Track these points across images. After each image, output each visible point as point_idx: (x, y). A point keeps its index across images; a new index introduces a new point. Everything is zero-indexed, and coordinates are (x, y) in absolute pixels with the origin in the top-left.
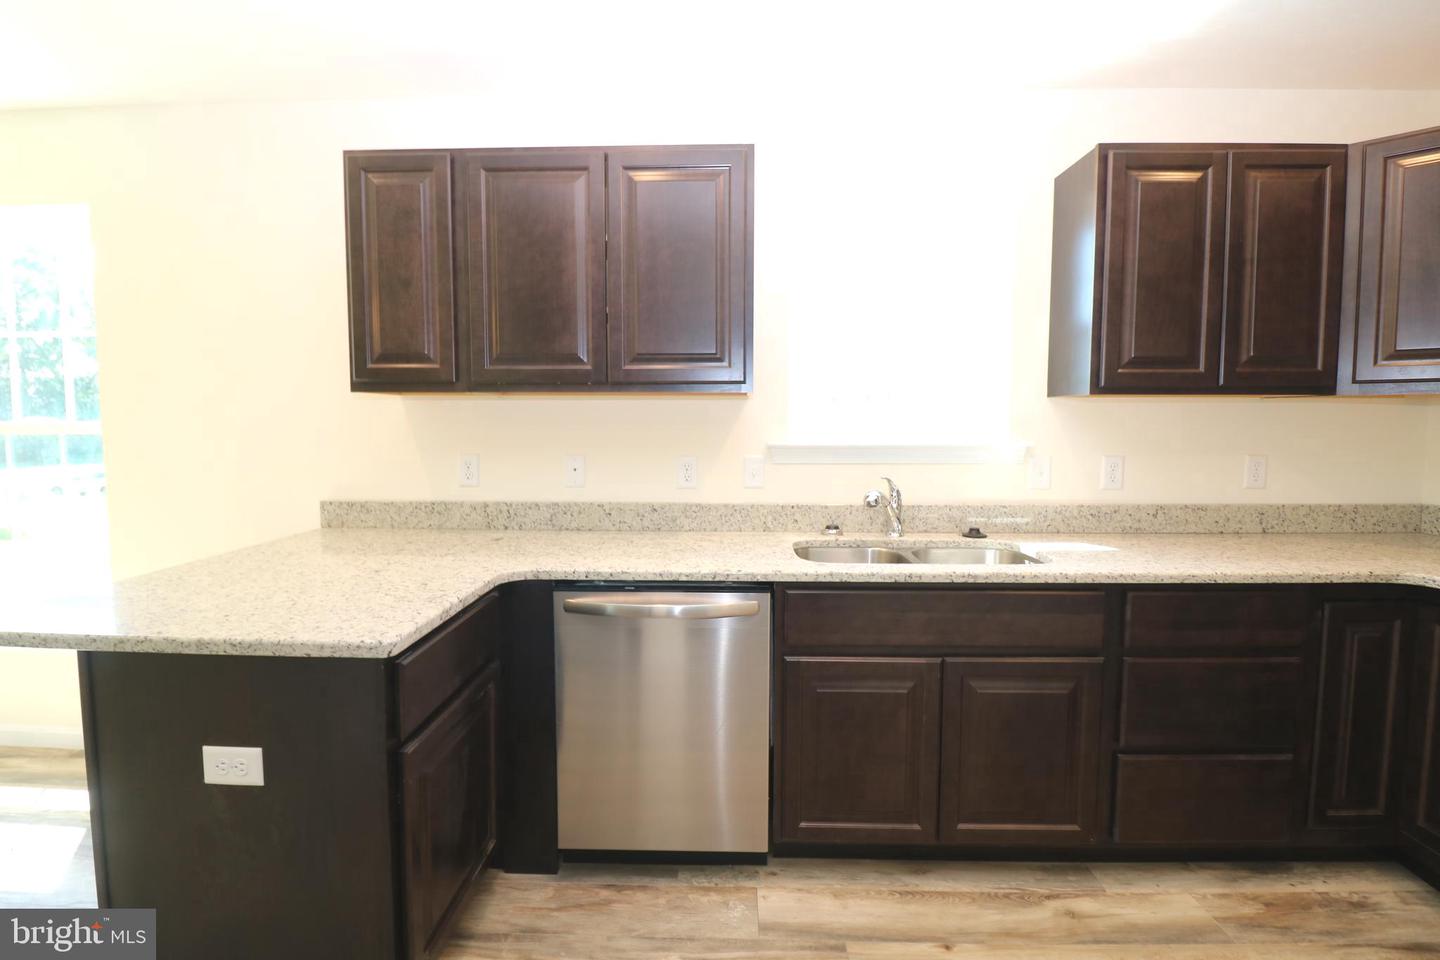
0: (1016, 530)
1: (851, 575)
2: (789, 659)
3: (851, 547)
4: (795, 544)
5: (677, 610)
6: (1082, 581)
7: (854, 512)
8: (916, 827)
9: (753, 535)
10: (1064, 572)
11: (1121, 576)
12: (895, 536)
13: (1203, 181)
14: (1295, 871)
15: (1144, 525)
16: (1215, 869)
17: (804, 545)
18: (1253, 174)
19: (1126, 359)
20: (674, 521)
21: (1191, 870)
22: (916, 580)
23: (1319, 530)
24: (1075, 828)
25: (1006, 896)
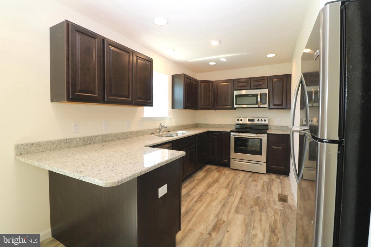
25: (191, 182)
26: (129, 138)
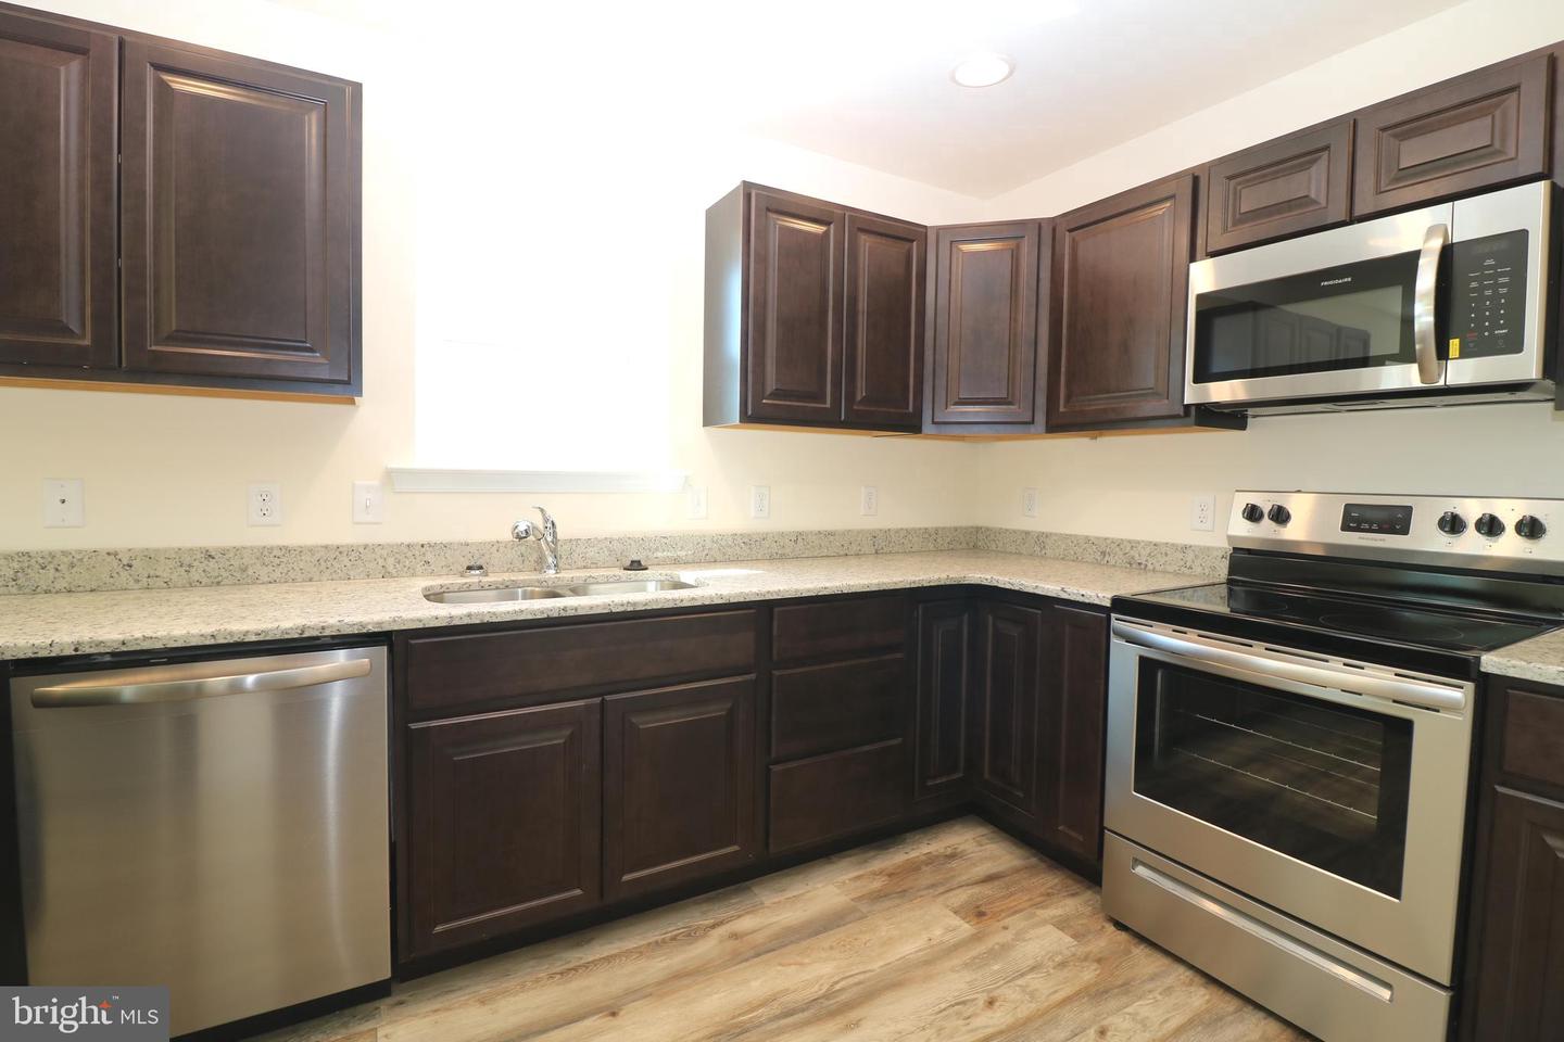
0: (676, 562)
1: (494, 614)
2: (414, 726)
3: (497, 588)
4: (426, 589)
5: (250, 679)
6: (736, 601)
7: (501, 550)
8: (578, 892)
9: (368, 583)
10: (719, 593)
11: (768, 592)
12: (551, 573)
13: (826, 234)
14: (908, 841)
15: (787, 551)
16: (850, 856)
17: (438, 590)
18: (863, 237)
19: (768, 392)
20: (244, 570)
21: (833, 863)
22: (572, 613)
23: (913, 550)
24: (736, 848)
25: (674, 939)
26: (256, 581)
